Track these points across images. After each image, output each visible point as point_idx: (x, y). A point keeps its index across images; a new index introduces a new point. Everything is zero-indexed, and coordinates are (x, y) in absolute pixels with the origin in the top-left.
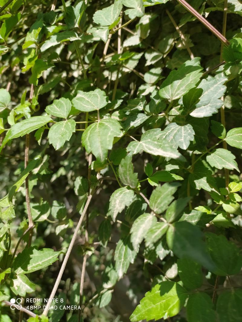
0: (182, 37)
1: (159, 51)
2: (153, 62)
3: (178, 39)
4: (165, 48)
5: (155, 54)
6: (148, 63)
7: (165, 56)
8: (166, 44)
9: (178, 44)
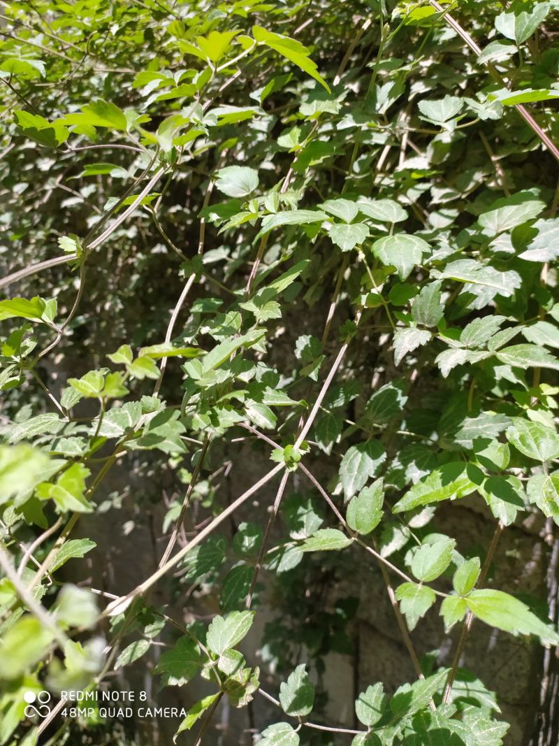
0: (500, 172)
1: (454, 186)
2: (445, 201)
3: (491, 176)
4: (467, 184)
5: (447, 190)
6: (435, 201)
7: (464, 196)
8: (470, 179)
9: (490, 182)
